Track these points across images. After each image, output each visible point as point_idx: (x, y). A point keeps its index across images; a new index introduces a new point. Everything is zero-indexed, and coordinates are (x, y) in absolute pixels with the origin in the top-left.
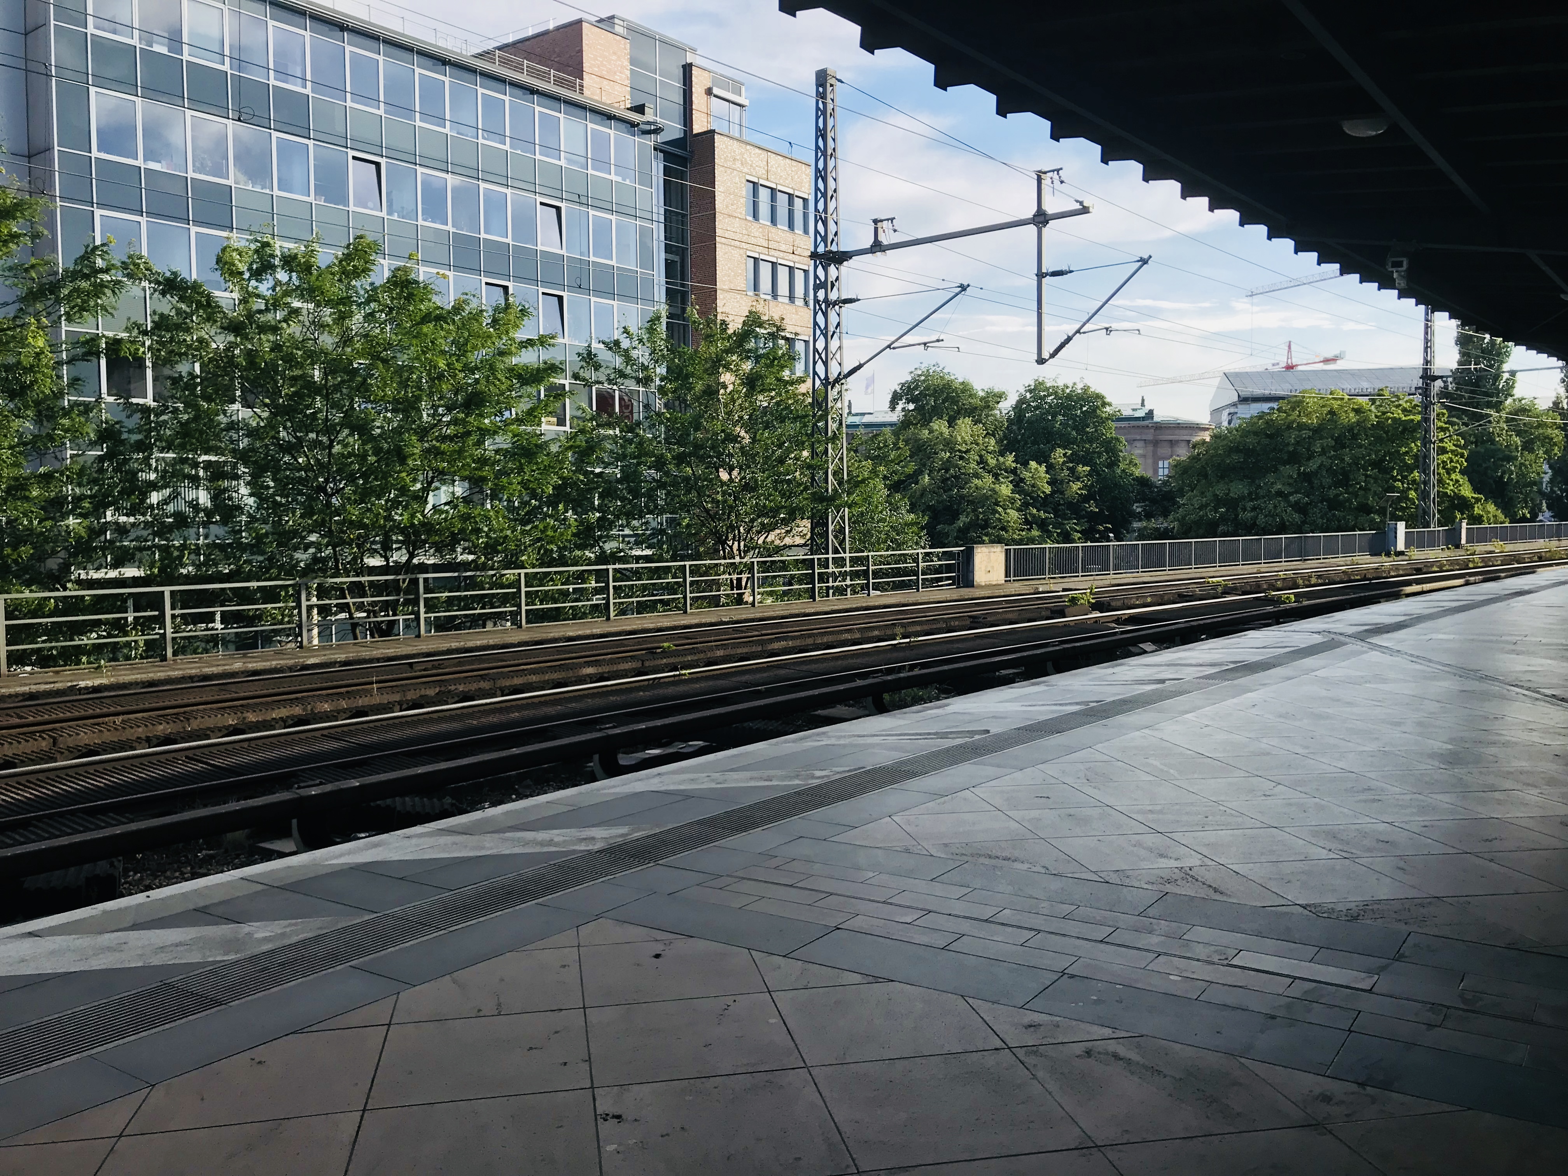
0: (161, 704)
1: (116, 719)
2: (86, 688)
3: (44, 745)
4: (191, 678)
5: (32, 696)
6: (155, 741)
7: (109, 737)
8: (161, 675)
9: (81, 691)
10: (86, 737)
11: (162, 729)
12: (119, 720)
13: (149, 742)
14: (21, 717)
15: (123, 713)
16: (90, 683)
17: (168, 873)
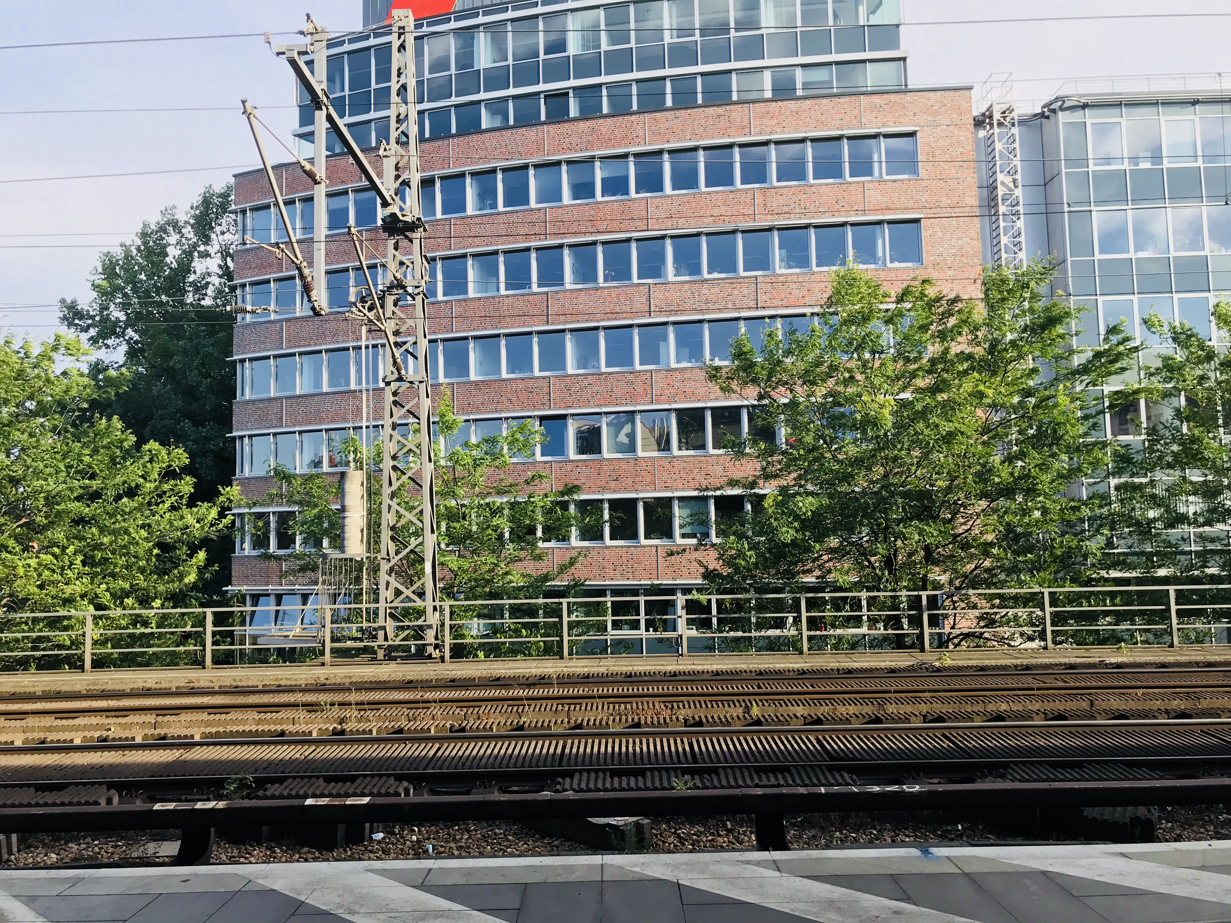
0: (1173, 683)
1: (1137, 691)
2: (1111, 664)
3: (1085, 705)
4: (1197, 664)
5: (1072, 666)
6: (1173, 714)
7: (1133, 705)
8: (1171, 659)
9: (1107, 666)
10: (1116, 704)
11: (1177, 704)
12: (1140, 692)
13: (1168, 713)
14: (1065, 682)
15: (1143, 688)
16: (1113, 660)
17: (1195, 828)
